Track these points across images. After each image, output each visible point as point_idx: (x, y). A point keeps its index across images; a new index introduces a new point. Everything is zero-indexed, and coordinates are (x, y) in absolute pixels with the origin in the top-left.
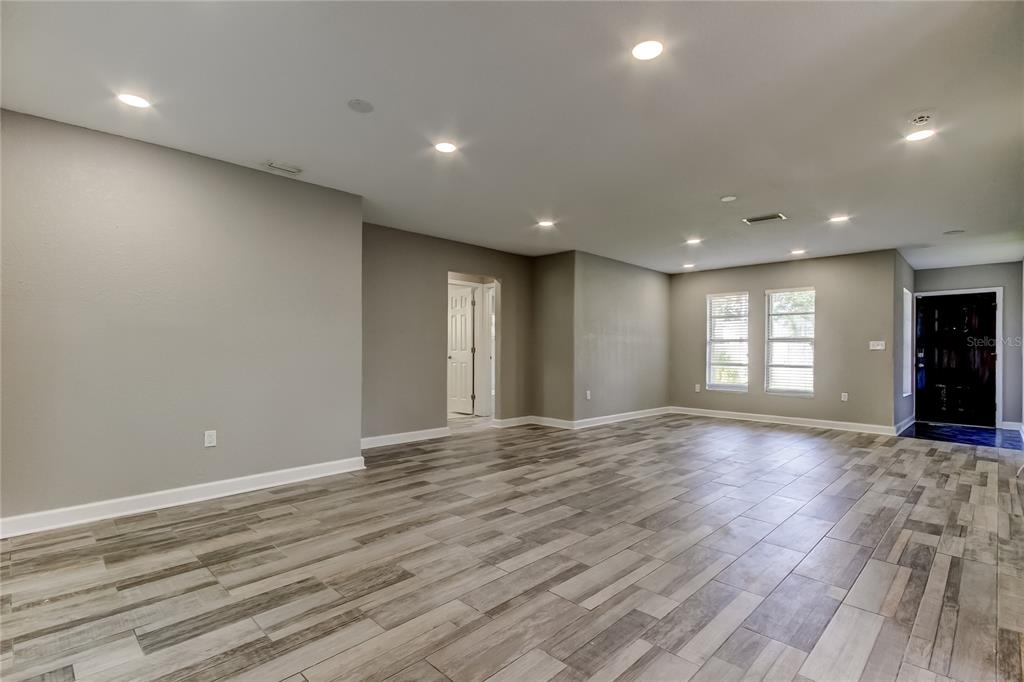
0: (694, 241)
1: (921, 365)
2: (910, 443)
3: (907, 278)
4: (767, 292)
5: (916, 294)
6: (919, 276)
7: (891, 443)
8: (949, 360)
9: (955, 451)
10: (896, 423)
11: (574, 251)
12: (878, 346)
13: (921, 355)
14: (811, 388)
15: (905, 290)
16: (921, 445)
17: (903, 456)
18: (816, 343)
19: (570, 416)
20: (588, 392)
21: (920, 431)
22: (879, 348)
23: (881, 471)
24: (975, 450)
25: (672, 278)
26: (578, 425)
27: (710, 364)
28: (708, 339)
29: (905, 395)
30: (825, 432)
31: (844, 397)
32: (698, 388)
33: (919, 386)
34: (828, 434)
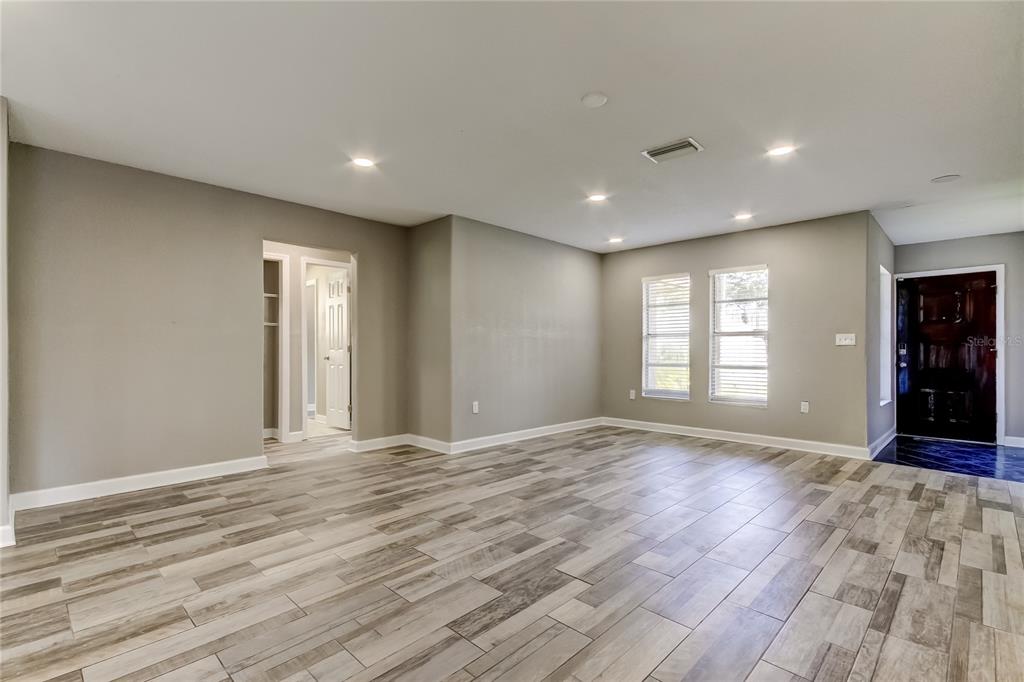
0: (598, 198)
1: (903, 365)
2: (887, 472)
3: (885, 254)
4: (711, 273)
5: (896, 276)
6: (900, 253)
7: (862, 473)
8: (938, 358)
9: (950, 487)
10: (869, 443)
11: (451, 215)
12: (846, 339)
13: (903, 352)
14: (764, 396)
15: (883, 270)
16: (901, 477)
17: (877, 501)
18: (769, 337)
19: (446, 436)
20: (476, 403)
21: (903, 452)
22: (847, 342)
23: (839, 535)
24: (975, 484)
25: (602, 258)
26: (456, 448)
27: (648, 365)
28: (644, 334)
29: (882, 403)
30: (780, 454)
31: (805, 407)
32: (633, 395)
33: (901, 390)
34: (781, 457)
